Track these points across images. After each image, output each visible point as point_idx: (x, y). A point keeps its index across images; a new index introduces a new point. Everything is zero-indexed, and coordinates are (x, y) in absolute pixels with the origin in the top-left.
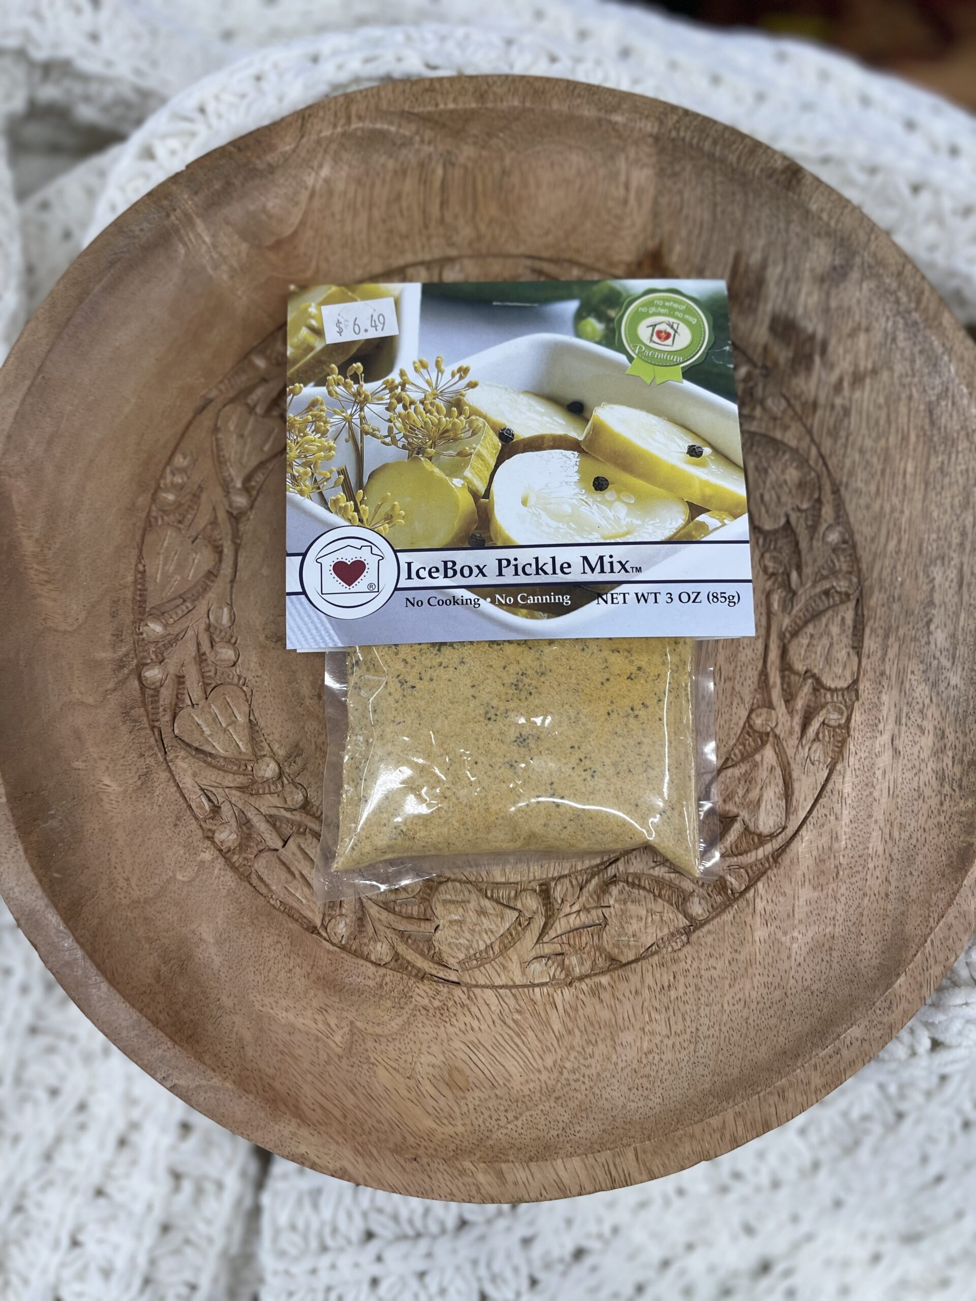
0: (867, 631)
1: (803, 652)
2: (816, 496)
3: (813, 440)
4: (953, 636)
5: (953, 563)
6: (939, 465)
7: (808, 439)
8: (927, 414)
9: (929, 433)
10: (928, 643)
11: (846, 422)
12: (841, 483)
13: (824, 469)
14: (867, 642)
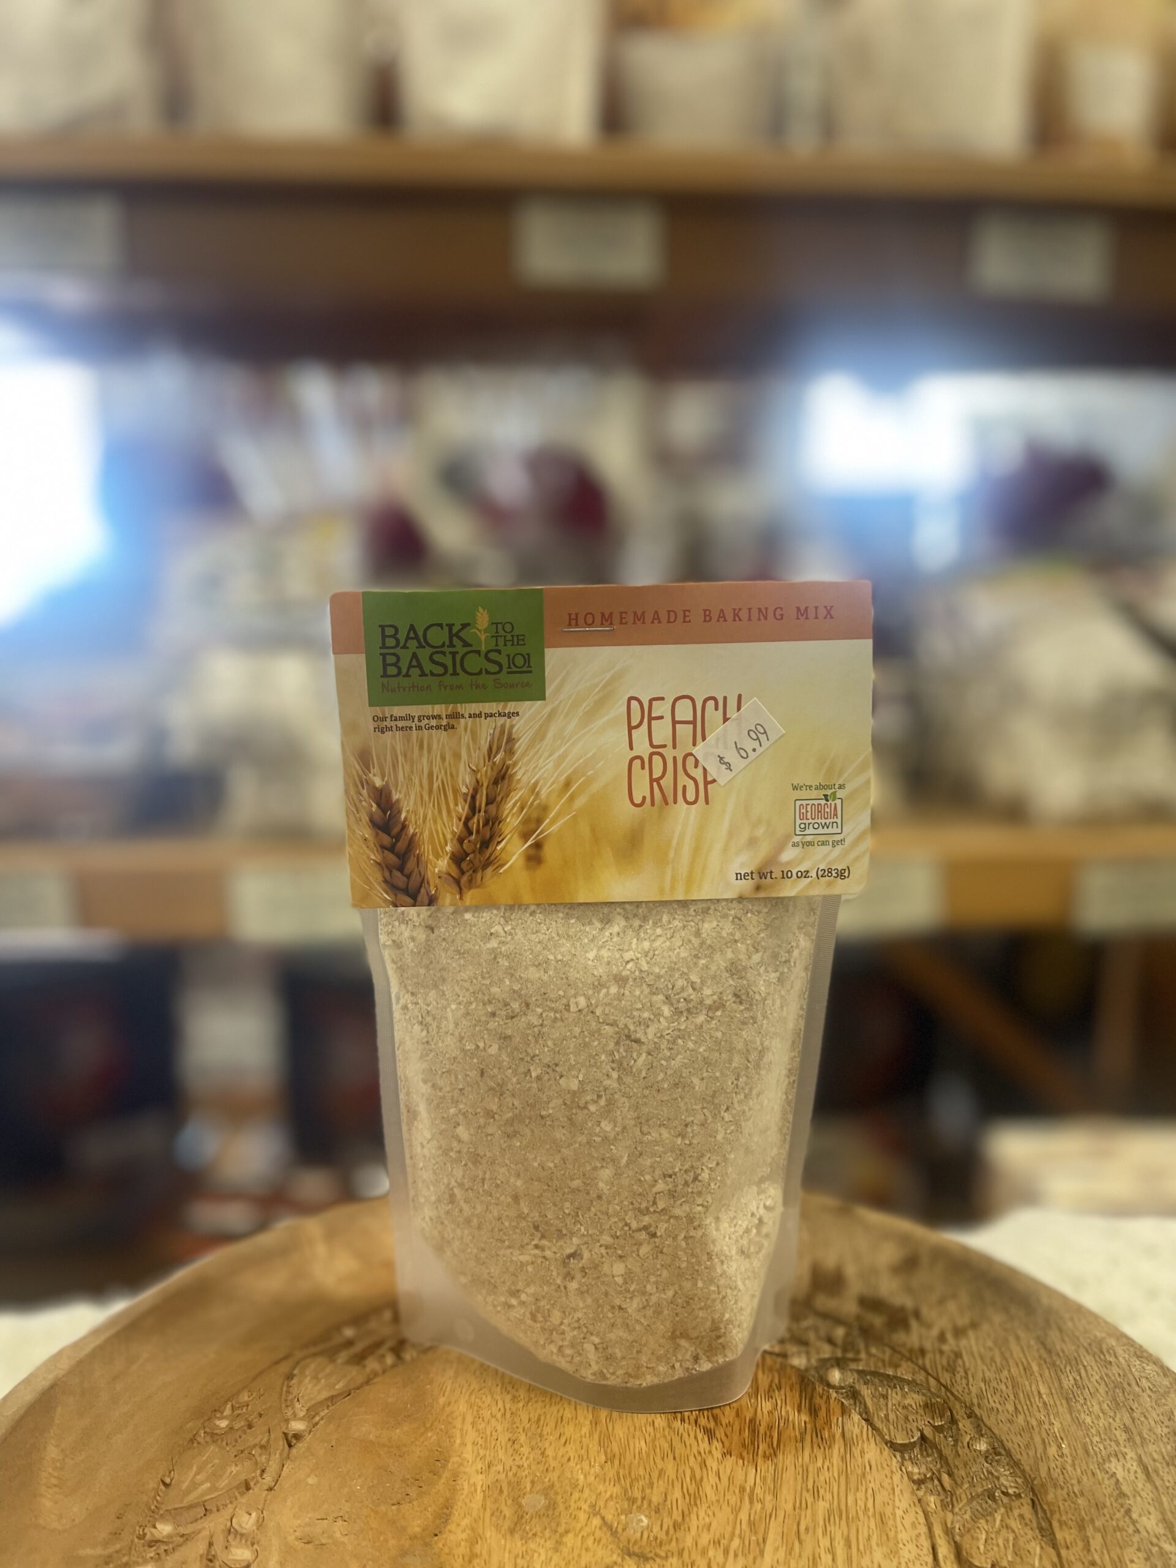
0: (1055, 1524)
1: (982, 1548)
2: (949, 1414)
3: (928, 1374)
4: (1164, 1520)
5: (1128, 1457)
6: (1072, 1381)
7: (923, 1373)
8: (1040, 1346)
9: (1048, 1360)
10: (1137, 1531)
11: (960, 1362)
12: (972, 1404)
13: (949, 1394)
14: (1059, 1535)
